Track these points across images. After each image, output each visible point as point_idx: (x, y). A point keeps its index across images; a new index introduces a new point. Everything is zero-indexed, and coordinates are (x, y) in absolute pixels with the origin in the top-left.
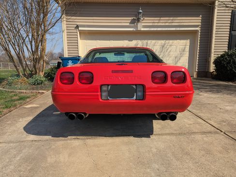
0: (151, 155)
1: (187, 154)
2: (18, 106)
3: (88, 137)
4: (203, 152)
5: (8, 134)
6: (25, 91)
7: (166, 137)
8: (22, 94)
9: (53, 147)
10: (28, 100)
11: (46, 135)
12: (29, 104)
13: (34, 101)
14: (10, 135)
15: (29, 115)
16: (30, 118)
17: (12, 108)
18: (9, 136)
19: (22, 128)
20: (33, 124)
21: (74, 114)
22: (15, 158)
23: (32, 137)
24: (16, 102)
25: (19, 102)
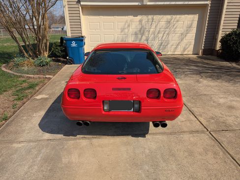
0: (144, 156)
1: (173, 155)
2: (30, 96)
3: (94, 136)
4: (186, 154)
5: (26, 132)
6: (32, 76)
7: (159, 136)
8: (31, 80)
9: (66, 147)
10: (37, 88)
11: (58, 133)
12: (40, 94)
13: (43, 90)
14: (28, 133)
15: (40, 109)
16: (42, 113)
17: (25, 100)
18: (28, 135)
19: (37, 125)
20: (46, 120)
21: (81, 122)
22: (36, 158)
23: (47, 136)
24: (26, 91)
25: (30, 91)
